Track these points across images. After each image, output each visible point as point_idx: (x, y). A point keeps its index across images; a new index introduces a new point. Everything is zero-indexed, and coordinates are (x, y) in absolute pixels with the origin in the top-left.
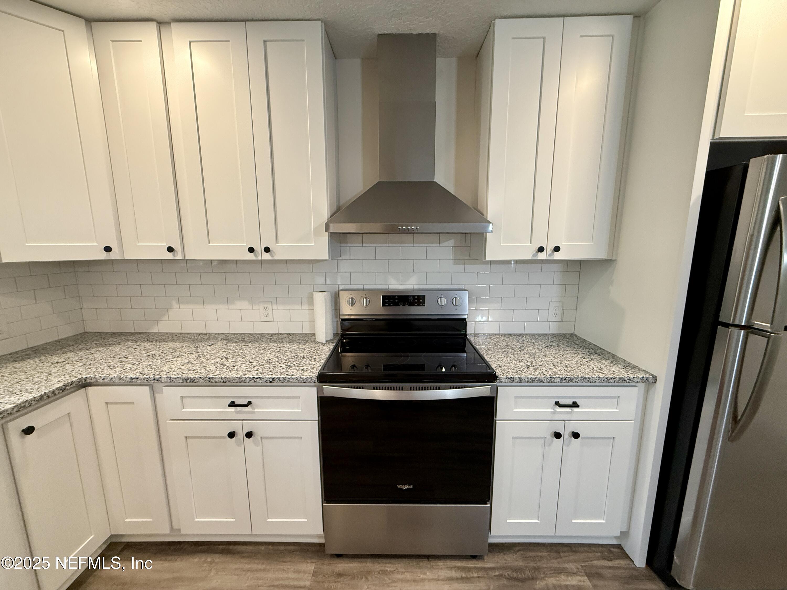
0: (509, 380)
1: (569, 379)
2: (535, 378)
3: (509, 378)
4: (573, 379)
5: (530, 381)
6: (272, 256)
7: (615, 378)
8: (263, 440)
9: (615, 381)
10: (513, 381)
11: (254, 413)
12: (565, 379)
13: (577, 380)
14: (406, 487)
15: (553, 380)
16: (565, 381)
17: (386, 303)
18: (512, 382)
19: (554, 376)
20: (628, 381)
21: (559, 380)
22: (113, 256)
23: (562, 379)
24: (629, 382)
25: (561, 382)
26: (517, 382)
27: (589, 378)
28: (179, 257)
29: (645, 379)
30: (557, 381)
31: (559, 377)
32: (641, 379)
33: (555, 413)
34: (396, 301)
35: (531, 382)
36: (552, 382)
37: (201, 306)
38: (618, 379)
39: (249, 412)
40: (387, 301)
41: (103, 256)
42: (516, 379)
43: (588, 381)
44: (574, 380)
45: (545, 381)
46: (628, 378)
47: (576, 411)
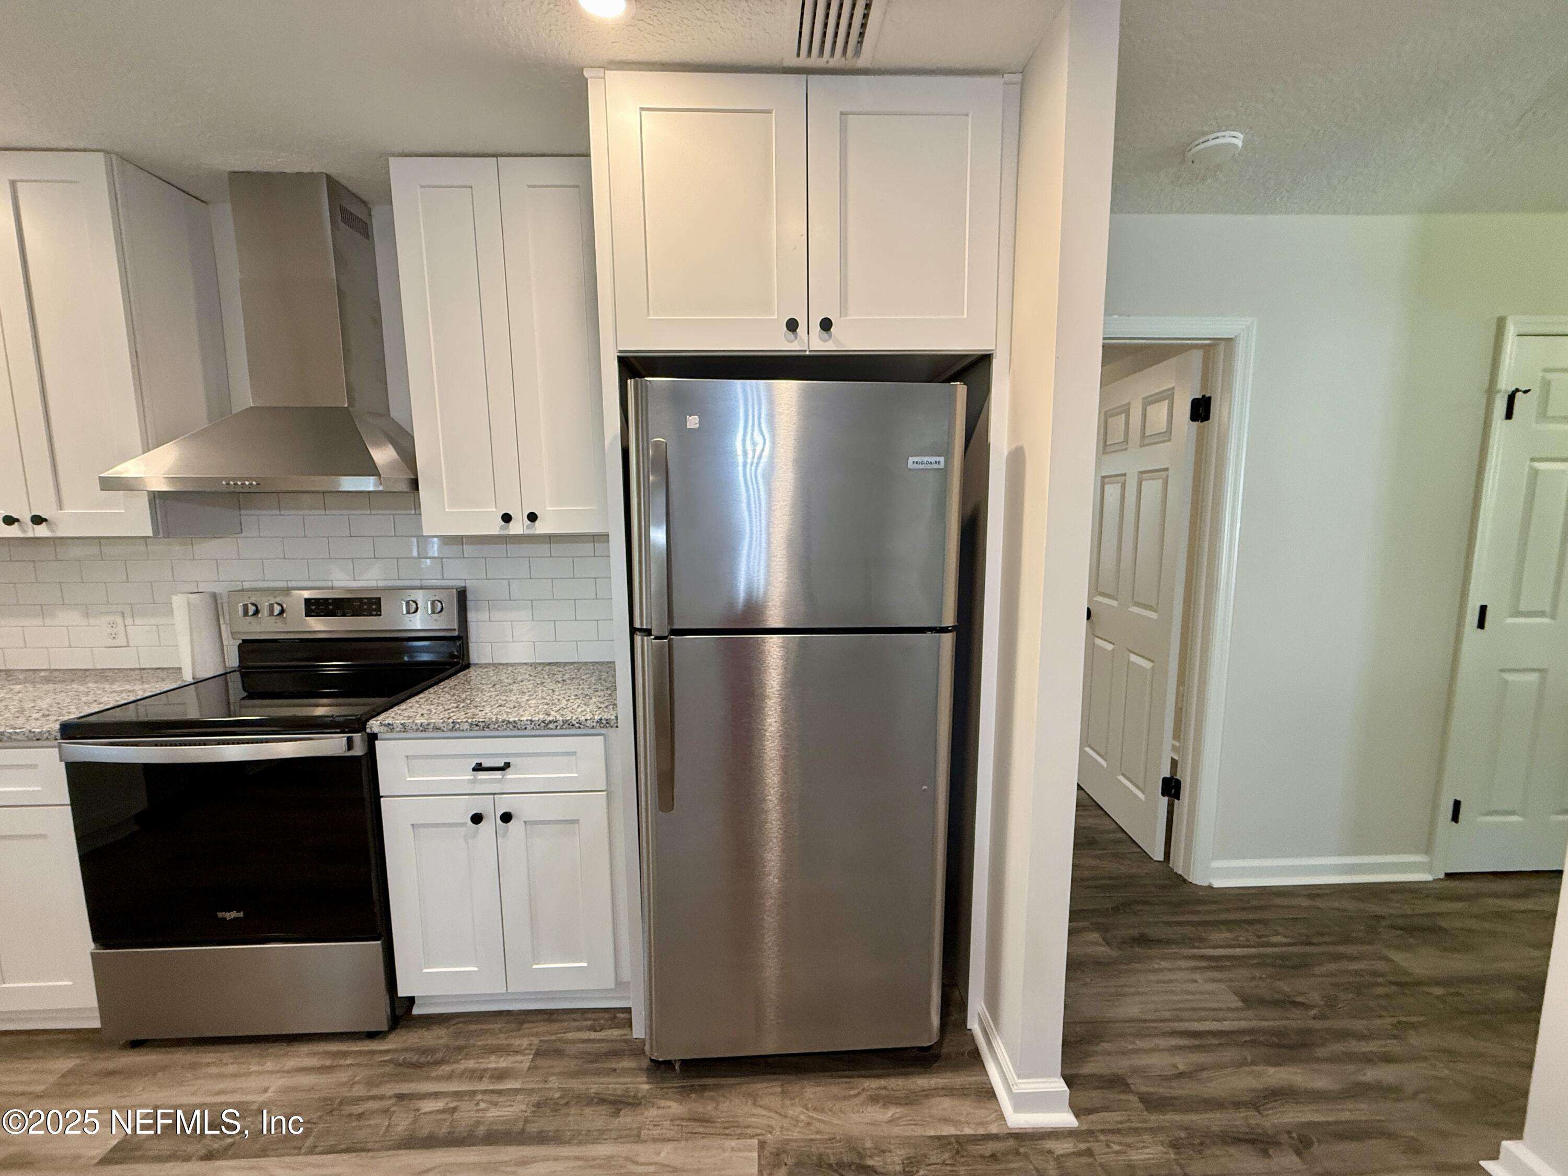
0: (386, 728)
1: (484, 724)
2: (429, 724)
3: (385, 725)
4: (489, 725)
5: (421, 729)
6: (52, 531)
7: (556, 722)
9: (557, 726)
10: (392, 730)
12: (477, 725)
13: (496, 726)
14: (233, 915)
15: (457, 726)
16: (477, 728)
17: (313, 611)
18: (391, 732)
19: (459, 721)
20: (577, 725)
21: (466, 726)
23: (471, 724)
24: (580, 728)
25: (471, 730)
26: (400, 731)
27: (515, 722)
29: (604, 722)
30: (465, 728)
31: (467, 721)
32: (597, 722)
33: (474, 781)
34: (331, 607)
35: (422, 731)
36: (456, 730)
38: (561, 723)
40: (313, 607)
42: (397, 727)
43: (514, 727)
44: (492, 727)
45: (445, 729)
46: (577, 721)
47: (509, 777)
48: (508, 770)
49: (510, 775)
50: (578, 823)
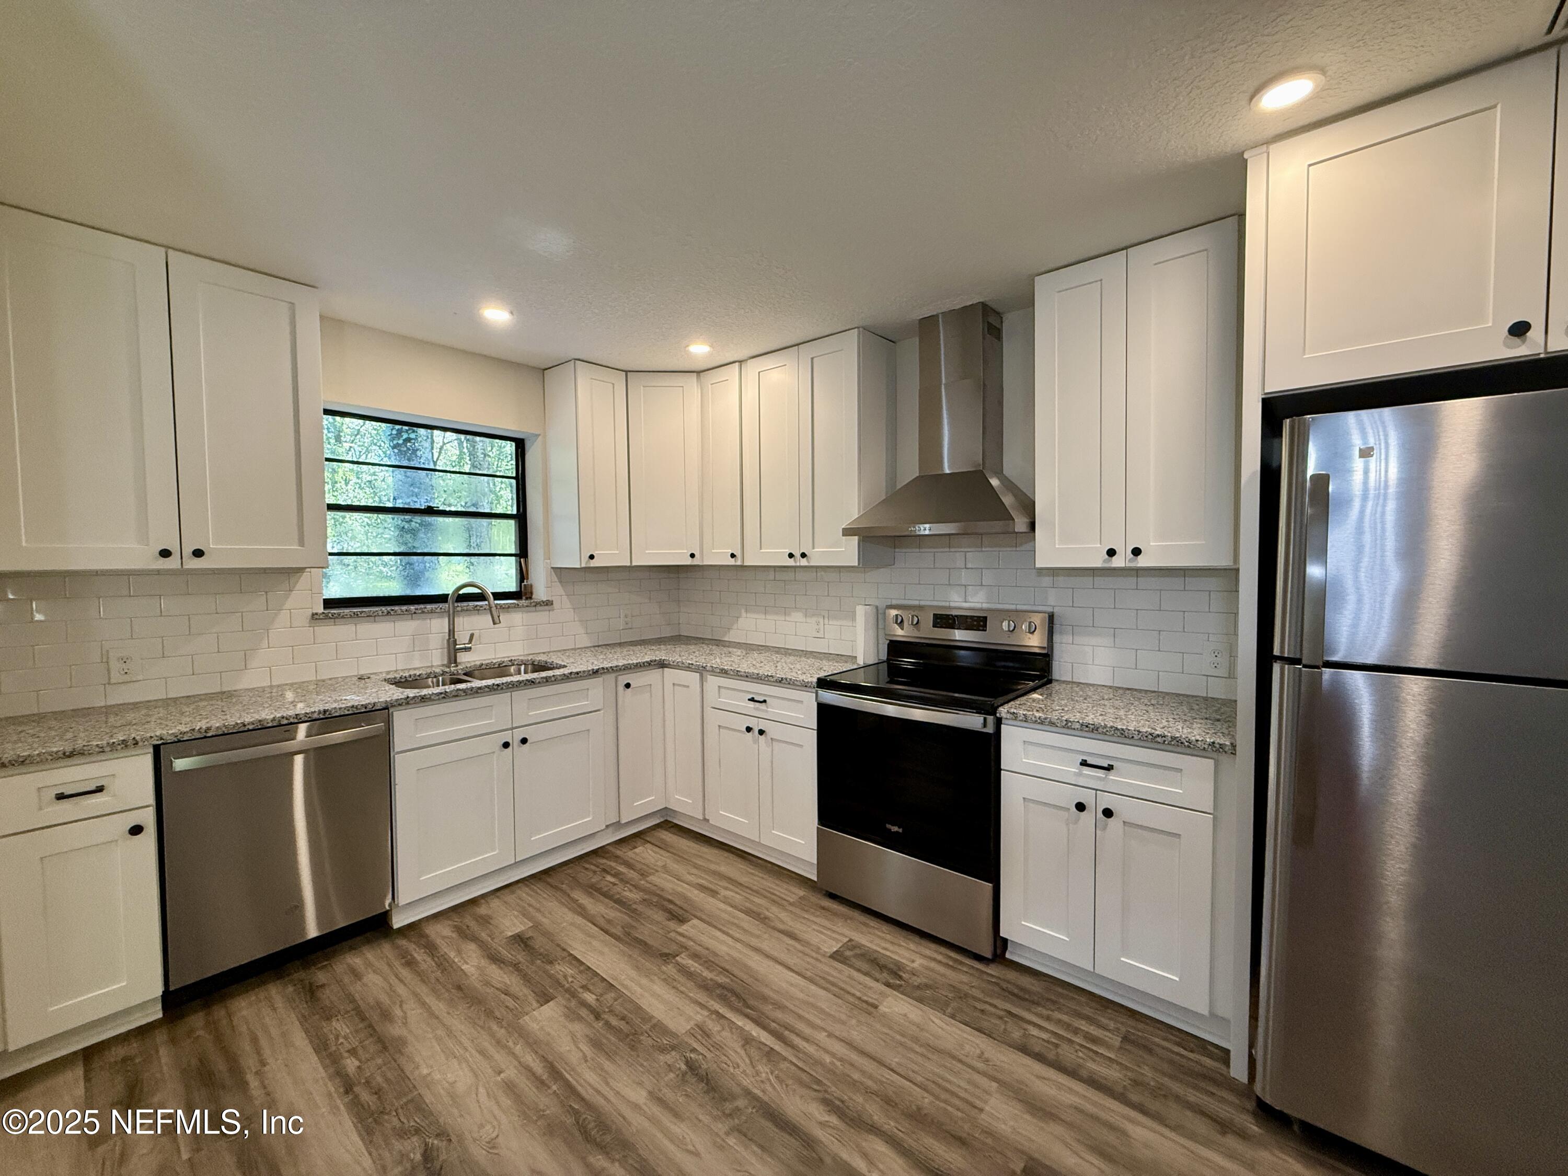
0: (1011, 716)
2: (1046, 719)
3: (1012, 712)
6: (809, 562)
7: (1165, 737)
8: (774, 743)
9: (1165, 741)
10: (1016, 719)
11: (767, 711)
12: (1087, 726)
13: (1105, 730)
14: (895, 829)
15: (1070, 724)
16: (1087, 729)
17: (938, 623)
18: (1012, 719)
19: (1072, 720)
20: (1186, 744)
21: (1077, 726)
22: (696, 562)
23: (1082, 725)
24: (1189, 747)
25: (1081, 730)
26: (1022, 720)
27: (1122, 729)
28: (739, 563)
29: (1218, 747)
30: (1076, 728)
31: (1078, 722)
32: (1209, 745)
33: (1079, 774)
34: (951, 622)
36: (1068, 728)
37: (763, 617)
38: (1170, 739)
39: (763, 710)
40: (938, 621)
41: (689, 561)
42: (1019, 716)
44: (1100, 730)
45: (1059, 725)
46: (1187, 740)
47: (1111, 777)
48: (1112, 771)
49: (1112, 776)
50: (1179, 838)
